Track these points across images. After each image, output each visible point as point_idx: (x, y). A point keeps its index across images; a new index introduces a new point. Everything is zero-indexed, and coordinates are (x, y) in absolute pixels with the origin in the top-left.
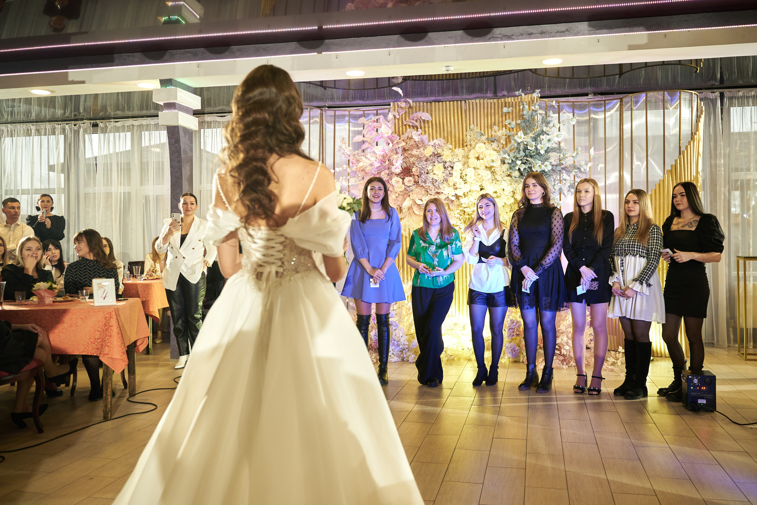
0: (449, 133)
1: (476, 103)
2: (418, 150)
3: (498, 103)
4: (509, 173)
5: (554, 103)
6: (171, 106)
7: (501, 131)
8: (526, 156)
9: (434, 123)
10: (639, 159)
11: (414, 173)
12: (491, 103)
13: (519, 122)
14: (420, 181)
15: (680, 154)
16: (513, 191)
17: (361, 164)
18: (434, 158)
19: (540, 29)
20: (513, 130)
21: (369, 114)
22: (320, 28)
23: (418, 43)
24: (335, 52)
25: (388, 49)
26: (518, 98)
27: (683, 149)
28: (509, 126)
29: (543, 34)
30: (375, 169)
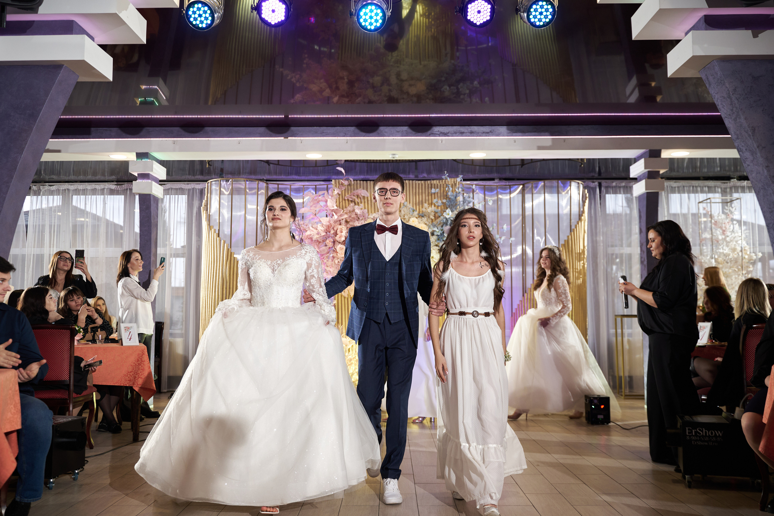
2: (360, 222)
3: (425, 184)
4: (436, 243)
5: (474, 187)
6: (145, 176)
7: (430, 208)
9: (369, 199)
10: (539, 235)
12: (419, 184)
13: (444, 201)
15: (571, 231)
17: (308, 233)
19: (470, 130)
20: (439, 208)
21: (308, 188)
22: (287, 117)
23: (371, 134)
24: (300, 138)
25: (346, 138)
26: (443, 181)
27: (573, 227)
28: (436, 204)
29: (472, 133)
30: (321, 238)
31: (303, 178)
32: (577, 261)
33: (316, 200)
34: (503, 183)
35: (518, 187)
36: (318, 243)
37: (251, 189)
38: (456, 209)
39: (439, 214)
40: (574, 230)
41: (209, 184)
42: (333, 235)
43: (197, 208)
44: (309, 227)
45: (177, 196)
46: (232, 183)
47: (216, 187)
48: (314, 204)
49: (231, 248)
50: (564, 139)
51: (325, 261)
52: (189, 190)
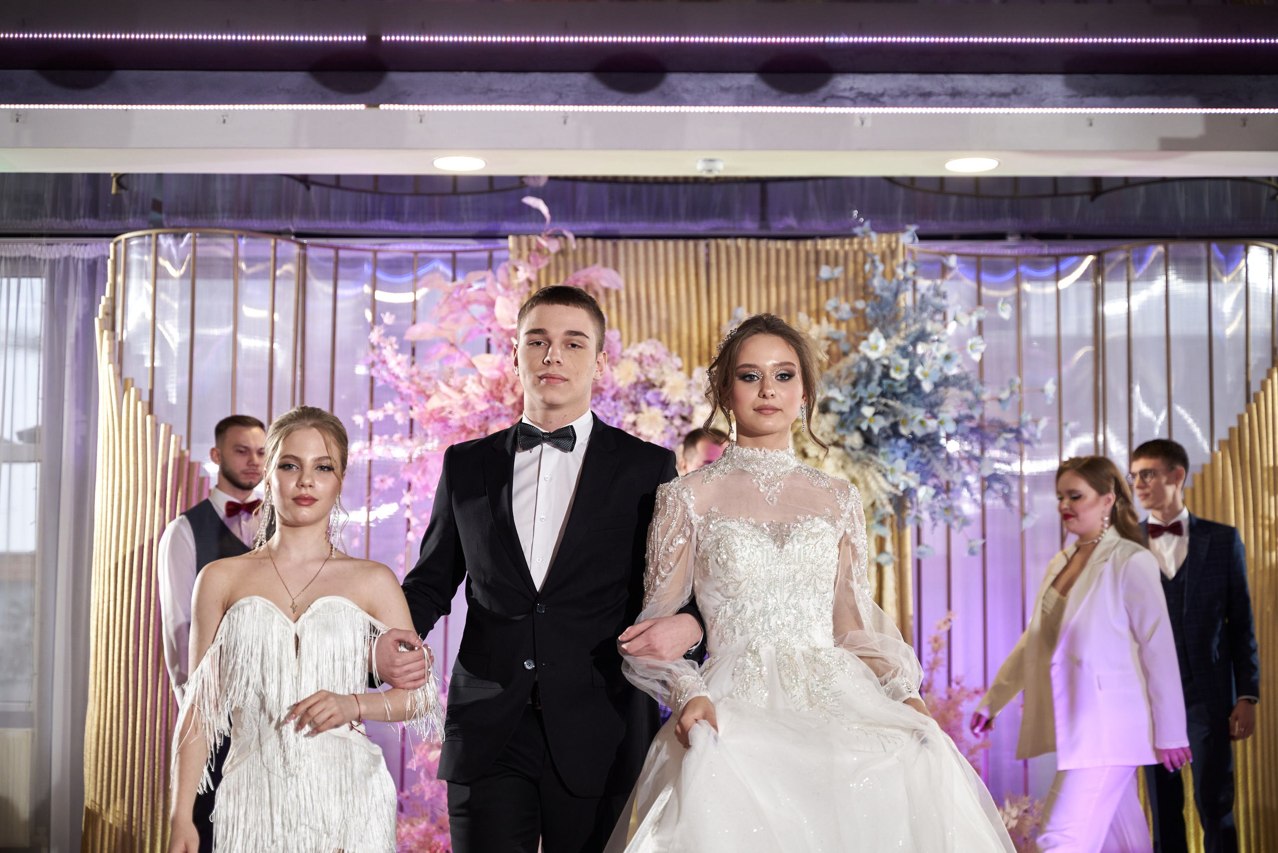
0: (664, 324)
1: (738, 250)
3: (798, 252)
4: (836, 437)
5: (953, 261)
7: (816, 327)
8: (883, 395)
12: (778, 252)
13: (860, 304)
15: (1249, 401)
17: (434, 403)
18: (633, 392)
19: (949, 85)
20: (843, 326)
21: (428, 261)
22: (374, 40)
23: (641, 97)
24: (416, 107)
25: (562, 108)
26: (856, 240)
27: (1255, 387)
28: (834, 315)
29: (956, 97)
30: (476, 418)
31: (411, 227)
32: (1266, 494)
33: (459, 299)
34: (1034, 248)
35: (1081, 262)
37: (251, 261)
38: (897, 330)
39: (844, 347)
40: (1257, 396)
41: (122, 247)
42: (510, 411)
43: (78, 319)
44: (436, 386)
45: (14, 281)
46: (195, 245)
47: (142, 254)
48: (452, 312)
49: (189, 447)
50: (1244, 117)
52: (53, 263)
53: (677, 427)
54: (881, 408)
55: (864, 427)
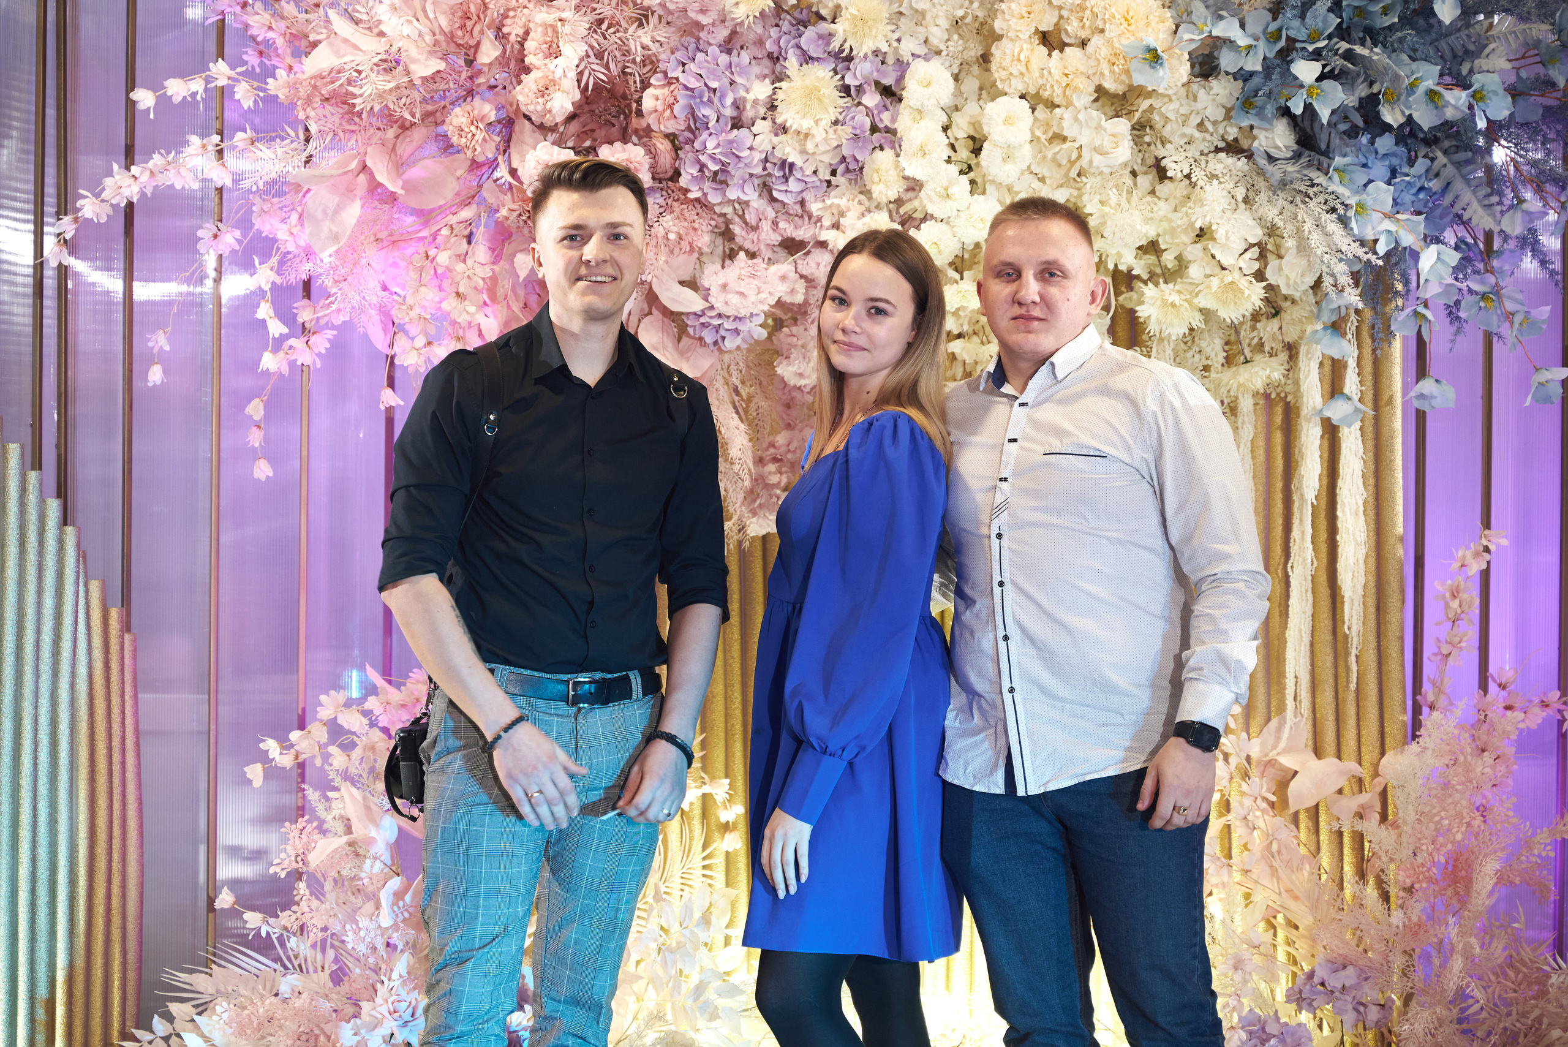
4: (1232, 133)
8: (1342, 32)
11: (651, 120)
14: (689, 172)
16: (1259, 244)
18: (774, 32)
36: (391, 133)
44: (328, 21)
51: (443, 258)
53: (869, 112)
54: (1338, 62)
55: (1298, 109)
